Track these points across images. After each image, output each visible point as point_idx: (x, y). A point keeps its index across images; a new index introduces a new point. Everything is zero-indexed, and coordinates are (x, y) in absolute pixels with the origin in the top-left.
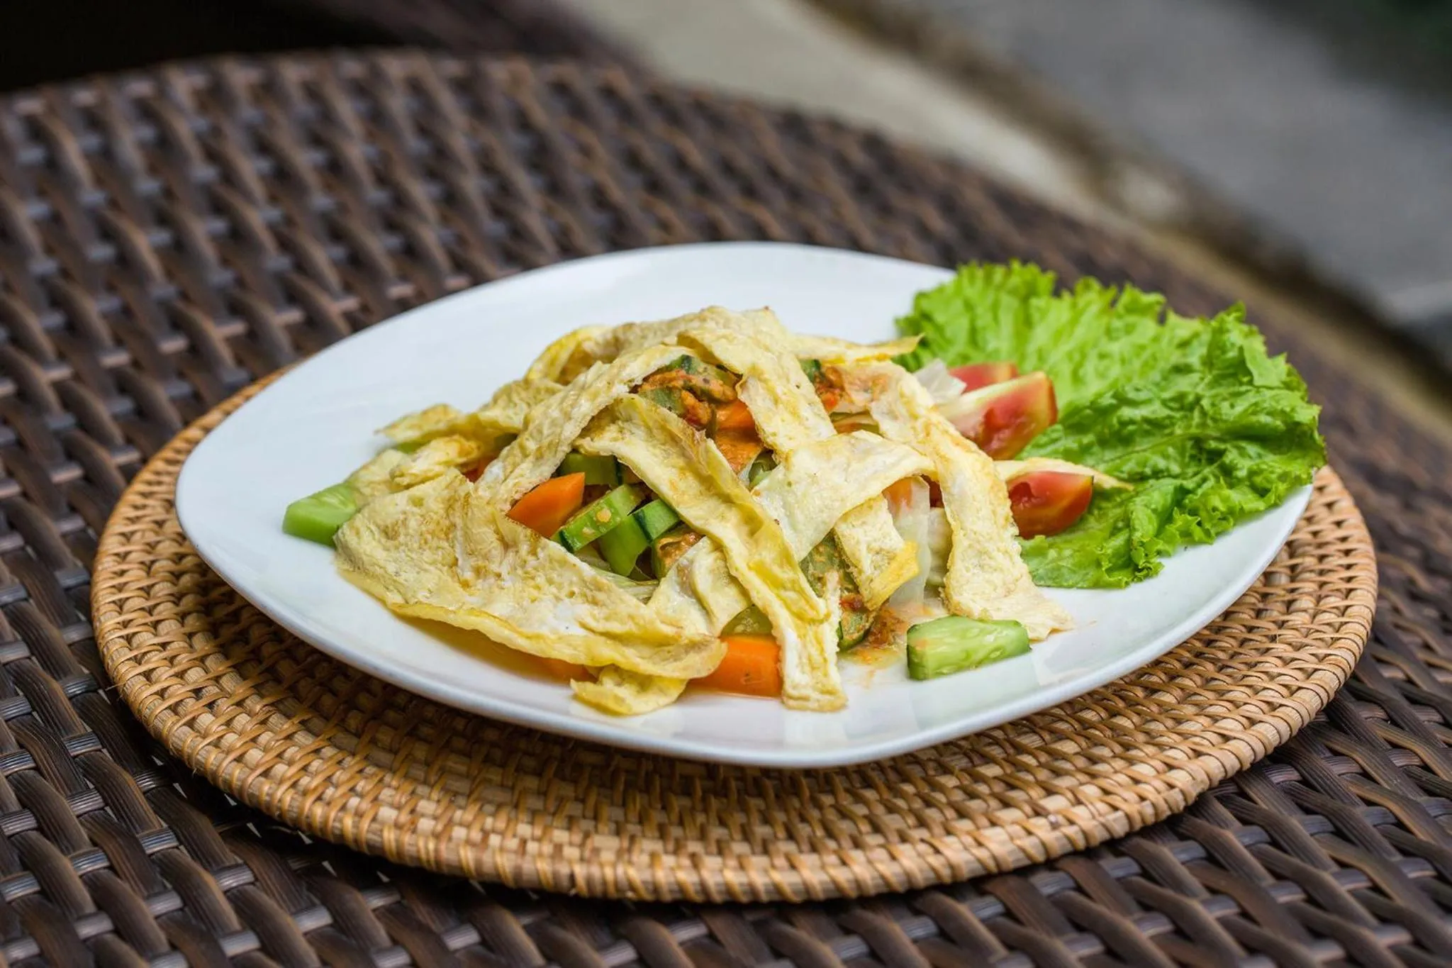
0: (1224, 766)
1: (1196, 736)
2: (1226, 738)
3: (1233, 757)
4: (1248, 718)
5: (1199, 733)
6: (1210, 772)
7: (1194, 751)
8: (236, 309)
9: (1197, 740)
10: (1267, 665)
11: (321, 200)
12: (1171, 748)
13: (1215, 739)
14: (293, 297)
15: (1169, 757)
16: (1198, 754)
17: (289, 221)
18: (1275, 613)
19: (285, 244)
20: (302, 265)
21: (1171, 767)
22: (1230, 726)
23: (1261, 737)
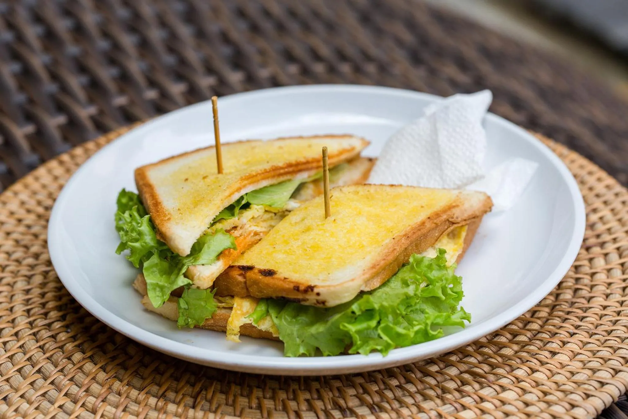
0: (604, 402)
1: (585, 384)
2: (602, 384)
3: (609, 396)
4: (613, 369)
5: (587, 382)
6: (597, 408)
7: (585, 394)
8: (30, 118)
9: (586, 386)
10: (619, 332)
11: (73, 49)
12: (572, 393)
13: (597, 385)
14: (61, 108)
15: (571, 399)
16: (588, 396)
17: (55, 62)
18: (618, 296)
19: (55, 77)
20: (64, 89)
21: (573, 406)
22: (604, 375)
23: (622, 381)
